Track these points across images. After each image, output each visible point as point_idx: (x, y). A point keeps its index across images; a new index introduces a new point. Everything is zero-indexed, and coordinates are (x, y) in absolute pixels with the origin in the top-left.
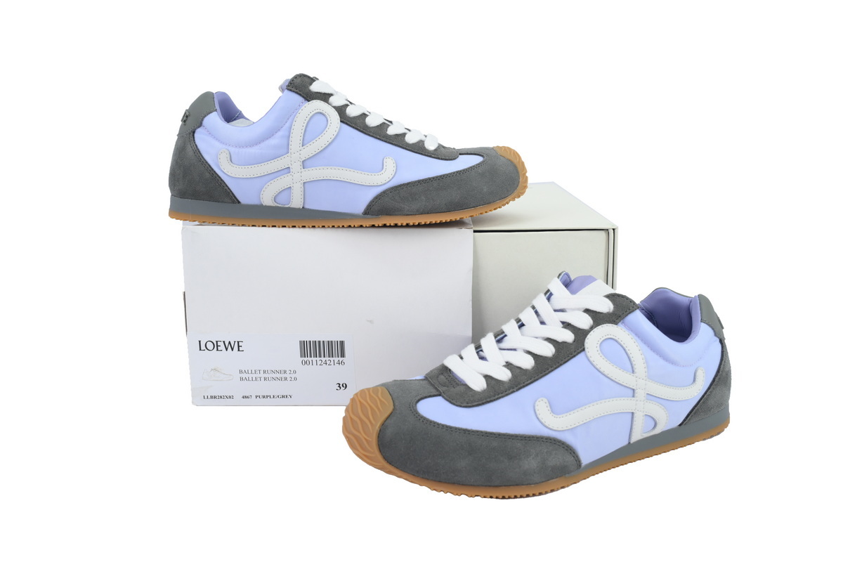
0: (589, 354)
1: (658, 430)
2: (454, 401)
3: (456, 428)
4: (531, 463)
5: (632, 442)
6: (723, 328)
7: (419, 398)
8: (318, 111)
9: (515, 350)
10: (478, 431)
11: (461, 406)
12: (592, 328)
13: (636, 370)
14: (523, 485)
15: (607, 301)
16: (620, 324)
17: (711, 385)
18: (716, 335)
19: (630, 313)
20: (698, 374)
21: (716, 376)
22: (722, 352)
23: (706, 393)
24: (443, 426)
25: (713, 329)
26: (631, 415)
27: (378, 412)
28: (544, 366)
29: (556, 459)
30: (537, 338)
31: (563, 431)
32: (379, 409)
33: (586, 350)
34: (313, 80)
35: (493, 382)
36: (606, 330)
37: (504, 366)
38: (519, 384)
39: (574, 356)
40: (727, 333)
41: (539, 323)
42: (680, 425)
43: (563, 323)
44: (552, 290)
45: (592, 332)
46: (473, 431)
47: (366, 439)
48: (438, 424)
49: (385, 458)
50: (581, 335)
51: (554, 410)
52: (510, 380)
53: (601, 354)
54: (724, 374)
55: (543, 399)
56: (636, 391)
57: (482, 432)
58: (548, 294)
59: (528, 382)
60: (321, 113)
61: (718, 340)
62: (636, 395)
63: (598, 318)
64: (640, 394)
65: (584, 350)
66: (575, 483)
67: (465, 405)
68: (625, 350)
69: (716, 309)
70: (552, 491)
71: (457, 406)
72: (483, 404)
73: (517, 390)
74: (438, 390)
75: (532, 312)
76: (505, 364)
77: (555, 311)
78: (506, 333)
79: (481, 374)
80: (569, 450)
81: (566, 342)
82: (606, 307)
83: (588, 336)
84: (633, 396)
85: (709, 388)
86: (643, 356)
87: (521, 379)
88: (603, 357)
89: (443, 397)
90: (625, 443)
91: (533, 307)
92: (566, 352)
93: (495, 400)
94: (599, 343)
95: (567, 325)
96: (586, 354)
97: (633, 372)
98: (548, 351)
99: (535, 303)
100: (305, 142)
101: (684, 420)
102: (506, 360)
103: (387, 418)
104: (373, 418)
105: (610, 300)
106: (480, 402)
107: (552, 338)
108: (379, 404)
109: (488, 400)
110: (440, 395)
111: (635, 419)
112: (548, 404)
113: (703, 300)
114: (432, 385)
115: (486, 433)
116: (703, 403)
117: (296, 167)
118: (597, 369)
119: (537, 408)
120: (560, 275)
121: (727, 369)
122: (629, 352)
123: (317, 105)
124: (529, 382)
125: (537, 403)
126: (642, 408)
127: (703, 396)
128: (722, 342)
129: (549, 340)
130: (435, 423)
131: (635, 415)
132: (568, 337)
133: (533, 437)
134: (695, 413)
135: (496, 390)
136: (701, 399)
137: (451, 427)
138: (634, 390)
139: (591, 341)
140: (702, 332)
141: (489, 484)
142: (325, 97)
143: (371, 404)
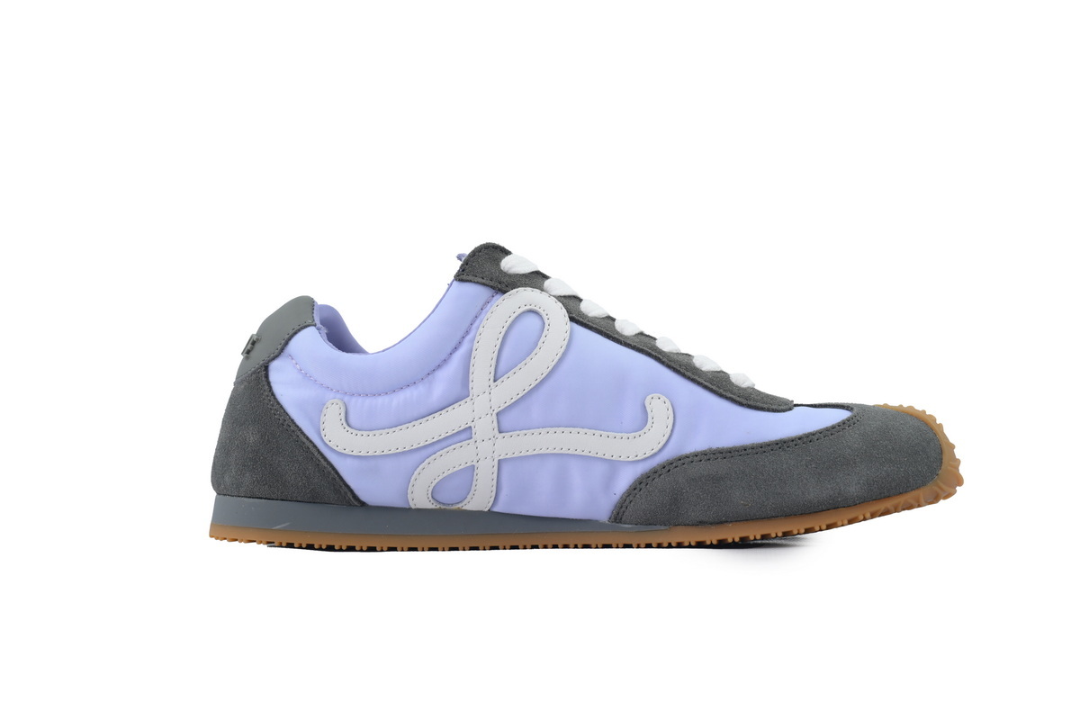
8: (528, 307)
34: (506, 252)
60: (531, 311)
100: (498, 375)
117: (485, 426)
123: (523, 297)
142: (536, 279)
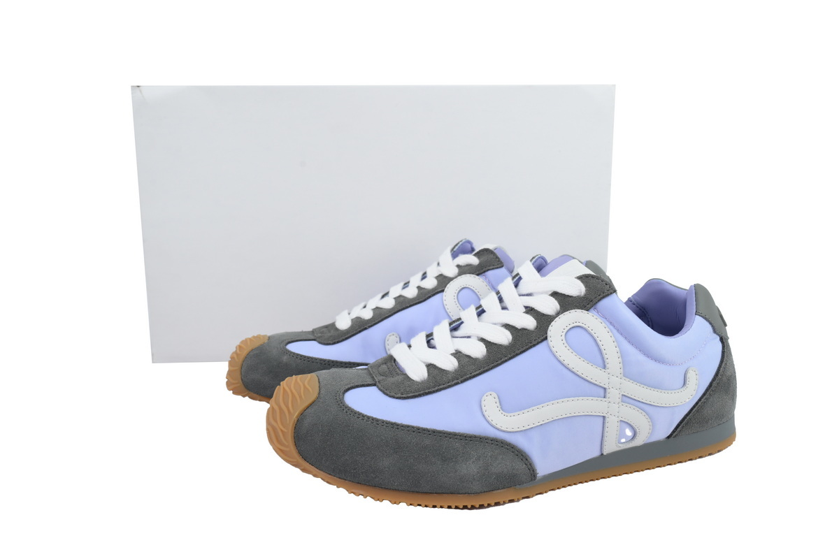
0: (551, 344)
1: (639, 442)
2: (387, 392)
3: (383, 421)
4: (470, 468)
5: (605, 454)
6: (725, 325)
7: (349, 386)
9: (469, 337)
10: (408, 426)
11: (393, 397)
12: (558, 314)
13: (607, 366)
14: (459, 494)
15: (579, 283)
16: (592, 310)
17: (707, 390)
18: (715, 331)
19: (604, 297)
20: (688, 375)
21: (714, 380)
22: (723, 352)
23: (700, 400)
24: (368, 417)
25: (711, 323)
26: (602, 419)
27: (299, 400)
28: (497, 356)
29: (504, 465)
30: (495, 324)
31: (513, 432)
32: (300, 397)
33: (549, 338)
35: (436, 371)
36: (575, 316)
37: (452, 354)
38: (465, 375)
39: (534, 345)
40: (730, 331)
41: (500, 308)
42: (668, 437)
43: (526, 307)
44: (521, 275)
45: (557, 318)
46: (402, 426)
47: (282, 431)
48: (364, 416)
49: (300, 453)
50: (544, 321)
51: (504, 407)
52: (456, 370)
53: (566, 344)
54: (724, 378)
55: (490, 393)
56: (608, 391)
57: (413, 427)
58: (517, 278)
59: (475, 373)
61: (719, 338)
62: (608, 395)
63: (566, 302)
64: (614, 394)
65: (546, 338)
66: (528, 497)
67: (399, 395)
68: (595, 340)
69: (718, 302)
70: (497, 504)
71: (390, 396)
72: (420, 396)
73: (462, 382)
74: (374, 379)
75: (496, 298)
76: (454, 352)
77: (520, 295)
78: (463, 320)
79: (424, 363)
80: (521, 456)
81: (526, 329)
82: (577, 289)
83: (553, 323)
84: (605, 397)
85: (704, 394)
86: (617, 349)
87: (469, 369)
88: (568, 347)
89: (378, 387)
90: (596, 454)
91: (498, 293)
92: (524, 341)
93: (434, 392)
94: (565, 331)
95: (530, 310)
96: (548, 344)
97: (604, 367)
98: (504, 338)
99: (501, 288)
101: (674, 432)
102: (456, 349)
103: (308, 407)
104: (293, 406)
105: (582, 282)
106: (417, 394)
107: (511, 324)
108: (302, 391)
109: (427, 391)
110: (375, 385)
111: (607, 425)
112: (497, 400)
113: (700, 291)
114: (371, 374)
115: (418, 429)
116: (697, 411)
118: (560, 361)
119: (483, 403)
120: (533, 258)
121: (729, 373)
122: (600, 343)
124: (477, 372)
125: (484, 397)
126: (615, 411)
127: (697, 403)
128: (724, 340)
129: (507, 326)
130: (360, 414)
131: (607, 420)
132: (530, 323)
133: (475, 437)
134: (687, 424)
135: (438, 381)
136: (694, 407)
137: (377, 420)
138: (605, 389)
139: (555, 330)
140: (697, 328)
141: (417, 489)
143: (294, 391)
